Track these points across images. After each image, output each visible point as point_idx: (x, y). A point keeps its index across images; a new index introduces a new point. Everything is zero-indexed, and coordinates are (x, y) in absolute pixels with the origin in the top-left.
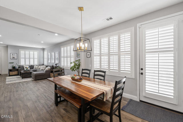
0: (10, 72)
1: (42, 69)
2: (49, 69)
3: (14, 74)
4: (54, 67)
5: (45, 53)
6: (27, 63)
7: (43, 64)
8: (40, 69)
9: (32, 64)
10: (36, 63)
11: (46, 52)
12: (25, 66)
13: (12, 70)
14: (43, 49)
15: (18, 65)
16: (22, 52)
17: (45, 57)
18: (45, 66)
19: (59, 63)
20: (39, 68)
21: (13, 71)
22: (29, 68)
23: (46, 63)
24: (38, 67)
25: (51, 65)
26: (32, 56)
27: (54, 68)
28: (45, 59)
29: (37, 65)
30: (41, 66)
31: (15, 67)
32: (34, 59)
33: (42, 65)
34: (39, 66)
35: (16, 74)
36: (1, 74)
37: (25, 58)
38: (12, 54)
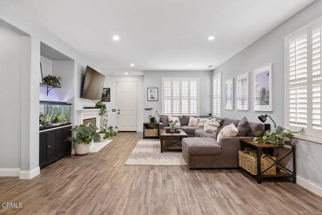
0: (146, 130)
1: (209, 128)
2: (233, 132)
3: (152, 136)
4: (253, 127)
5: (215, 81)
6: (176, 111)
7: (210, 115)
8: (203, 127)
9: (185, 112)
10: (194, 111)
11: (219, 79)
12: (171, 118)
13: (149, 126)
14: (211, 72)
15: (159, 115)
16: (167, 84)
17: (215, 94)
18: (217, 119)
19: (271, 112)
20: (200, 124)
21: (150, 128)
22: (178, 124)
23: (217, 112)
24: (199, 121)
25: (240, 118)
26: (185, 93)
27: (250, 129)
28: (215, 101)
29: (195, 117)
30: (206, 119)
31: (154, 118)
32: (189, 99)
33: (206, 117)
34: (202, 120)
35: (155, 136)
36: (136, 132)
37: (172, 98)
38: (151, 90)
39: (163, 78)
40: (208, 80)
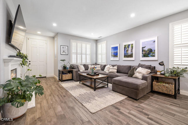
7: (96, 63)
9: (84, 62)
12: (80, 66)
14: (96, 41)
16: (74, 44)
17: (99, 52)
26: (84, 51)
31: (66, 67)
35: (70, 79)
36: (46, 77)
37: (77, 54)
38: (63, 47)
39: (71, 40)
40: (95, 45)
